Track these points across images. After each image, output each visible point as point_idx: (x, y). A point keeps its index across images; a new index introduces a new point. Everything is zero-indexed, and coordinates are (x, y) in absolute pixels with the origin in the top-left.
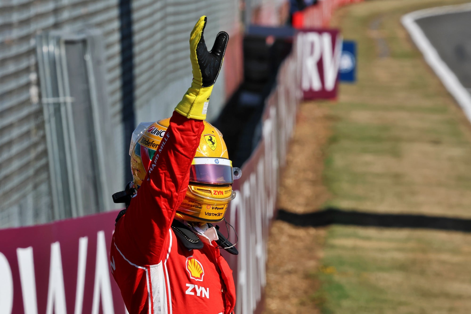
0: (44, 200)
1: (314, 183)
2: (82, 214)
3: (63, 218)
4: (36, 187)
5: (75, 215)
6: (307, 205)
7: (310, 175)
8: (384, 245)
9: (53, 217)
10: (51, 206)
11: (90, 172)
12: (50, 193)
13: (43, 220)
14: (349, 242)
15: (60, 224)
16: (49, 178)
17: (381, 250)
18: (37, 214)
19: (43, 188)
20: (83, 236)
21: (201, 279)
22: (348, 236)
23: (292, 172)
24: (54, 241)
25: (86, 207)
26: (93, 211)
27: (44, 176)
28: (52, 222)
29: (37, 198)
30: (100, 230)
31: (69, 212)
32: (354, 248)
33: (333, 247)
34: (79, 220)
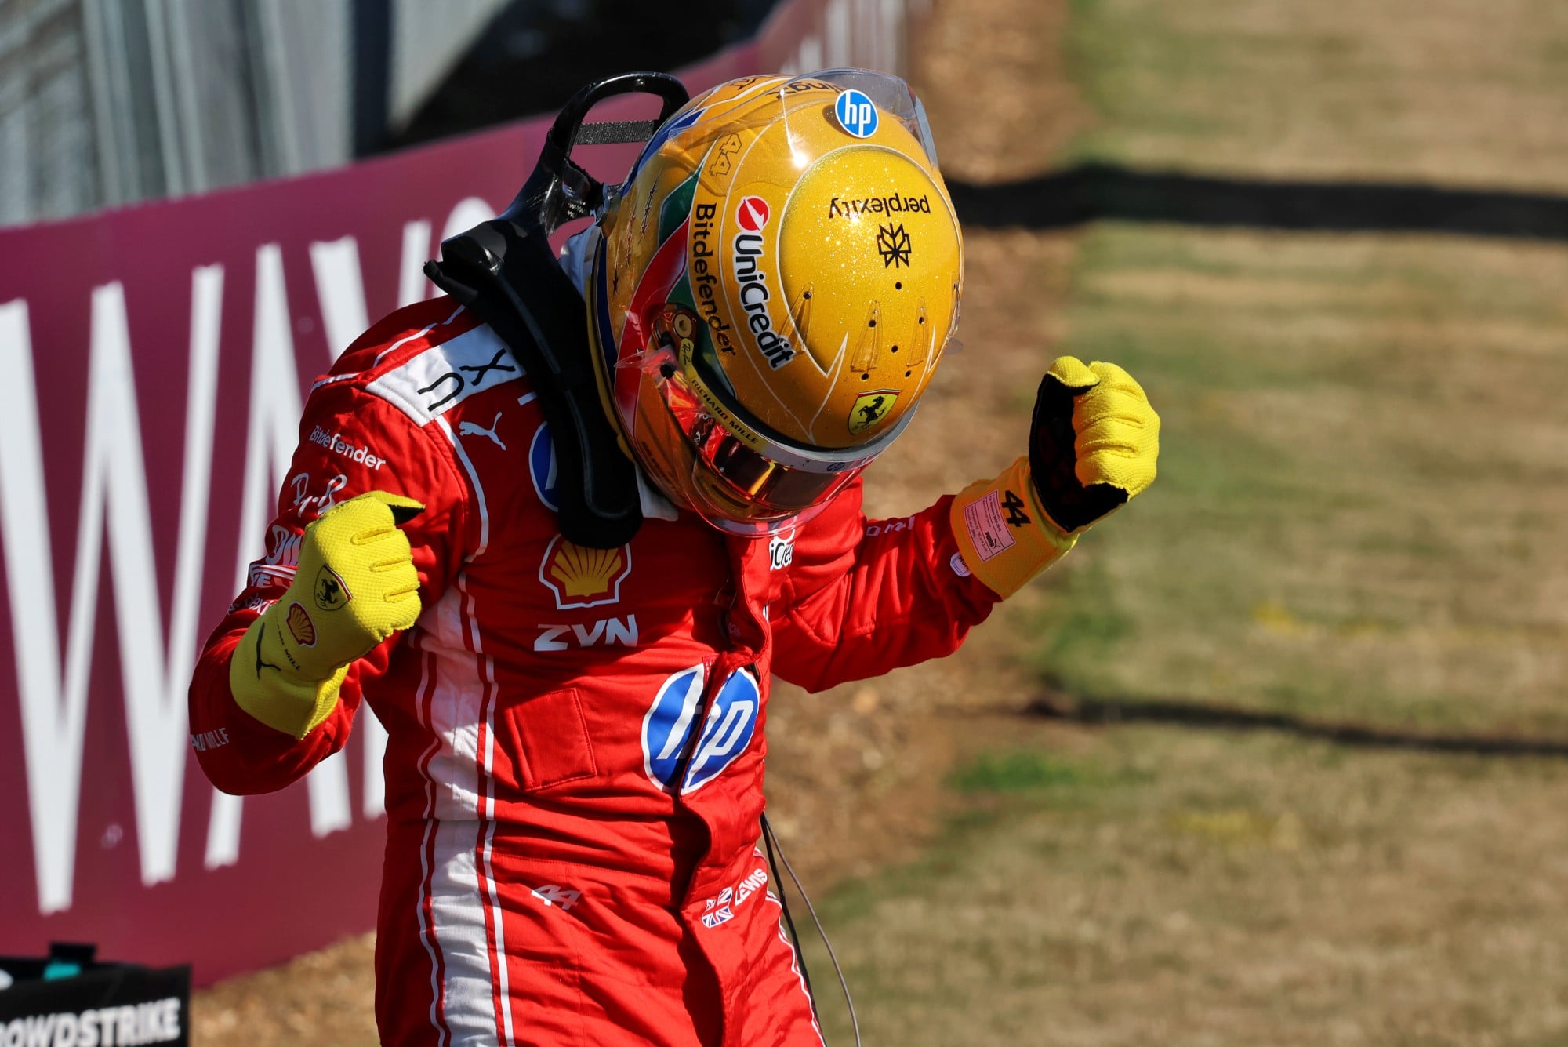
0: (68, 134)
1: (1030, 72)
2: (201, 185)
3: (134, 197)
4: (36, 86)
5: (175, 189)
6: (1006, 150)
7: (1018, 46)
8: (1286, 292)
9: (99, 194)
10: (92, 157)
11: (228, 36)
12: (87, 109)
13: (64, 206)
14: (1158, 285)
15: (123, 221)
16: (83, 55)
17: (1275, 312)
18: (41, 186)
19: (64, 91)
20: (207, 262)
22: (1153, 262)
23: (952, 33)
24: (104, 281)
25: (214, 162)
26: (239, 175)
27: (63, 48)
28: (94, 212)
29: (41, 127)
30: (266, 240)
31: (156, 176)
32: (1178, 305)
33: (1098, 301)
34: (191, 205)
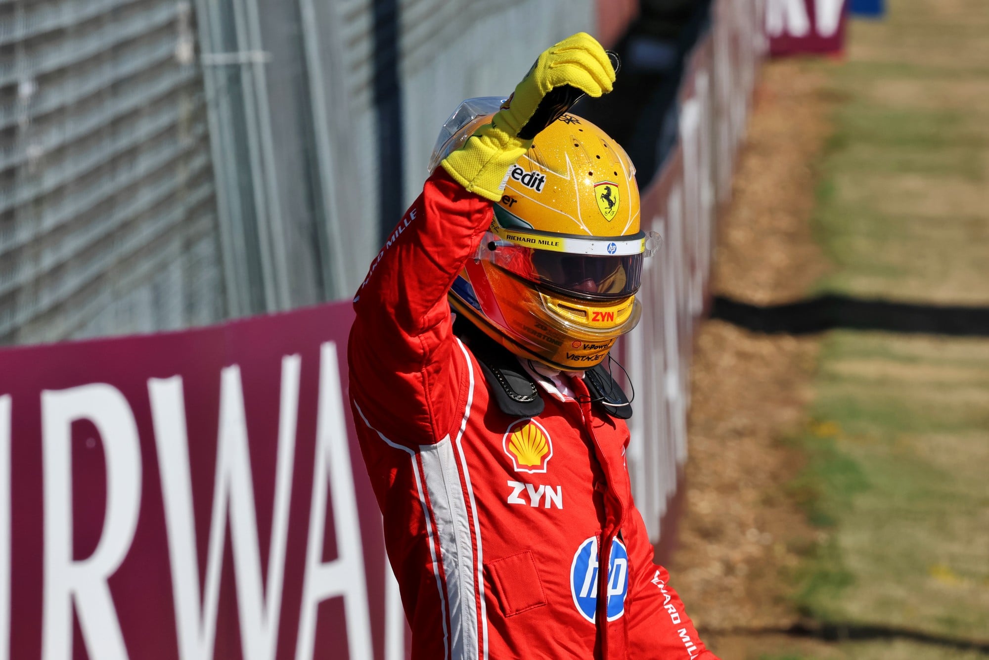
0: (207, 275)
1: (792, 238)
2: (287, 305)
3: (247, 313)
4: (188, 245)
5: (272, 308)
6: (777, 285)
7: (784, 222)
8: (949, 374)
9: (226, 313)
10: (222, 288)
11: (304, 213)
12: (219, 259)
13: (204, 319)
14: (870, 369)
15: (241, 327)
16: (216, 227)
17: (941, 386)
18: (190, 306)
19: (205, 248)
20: (291, 353)
21: (543, 469)
22: (866, 355)
23: (744, 213)
24: (228, 364)
25: (296, 291)
26: (311, 300)
27: (204, 223)
28: (222, 322)
29: (191, 271)
30: (326, 339)
31: (260, 301)
32: (882, 382)
33: (834, 378)
34: (282, 319)
